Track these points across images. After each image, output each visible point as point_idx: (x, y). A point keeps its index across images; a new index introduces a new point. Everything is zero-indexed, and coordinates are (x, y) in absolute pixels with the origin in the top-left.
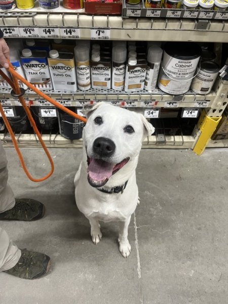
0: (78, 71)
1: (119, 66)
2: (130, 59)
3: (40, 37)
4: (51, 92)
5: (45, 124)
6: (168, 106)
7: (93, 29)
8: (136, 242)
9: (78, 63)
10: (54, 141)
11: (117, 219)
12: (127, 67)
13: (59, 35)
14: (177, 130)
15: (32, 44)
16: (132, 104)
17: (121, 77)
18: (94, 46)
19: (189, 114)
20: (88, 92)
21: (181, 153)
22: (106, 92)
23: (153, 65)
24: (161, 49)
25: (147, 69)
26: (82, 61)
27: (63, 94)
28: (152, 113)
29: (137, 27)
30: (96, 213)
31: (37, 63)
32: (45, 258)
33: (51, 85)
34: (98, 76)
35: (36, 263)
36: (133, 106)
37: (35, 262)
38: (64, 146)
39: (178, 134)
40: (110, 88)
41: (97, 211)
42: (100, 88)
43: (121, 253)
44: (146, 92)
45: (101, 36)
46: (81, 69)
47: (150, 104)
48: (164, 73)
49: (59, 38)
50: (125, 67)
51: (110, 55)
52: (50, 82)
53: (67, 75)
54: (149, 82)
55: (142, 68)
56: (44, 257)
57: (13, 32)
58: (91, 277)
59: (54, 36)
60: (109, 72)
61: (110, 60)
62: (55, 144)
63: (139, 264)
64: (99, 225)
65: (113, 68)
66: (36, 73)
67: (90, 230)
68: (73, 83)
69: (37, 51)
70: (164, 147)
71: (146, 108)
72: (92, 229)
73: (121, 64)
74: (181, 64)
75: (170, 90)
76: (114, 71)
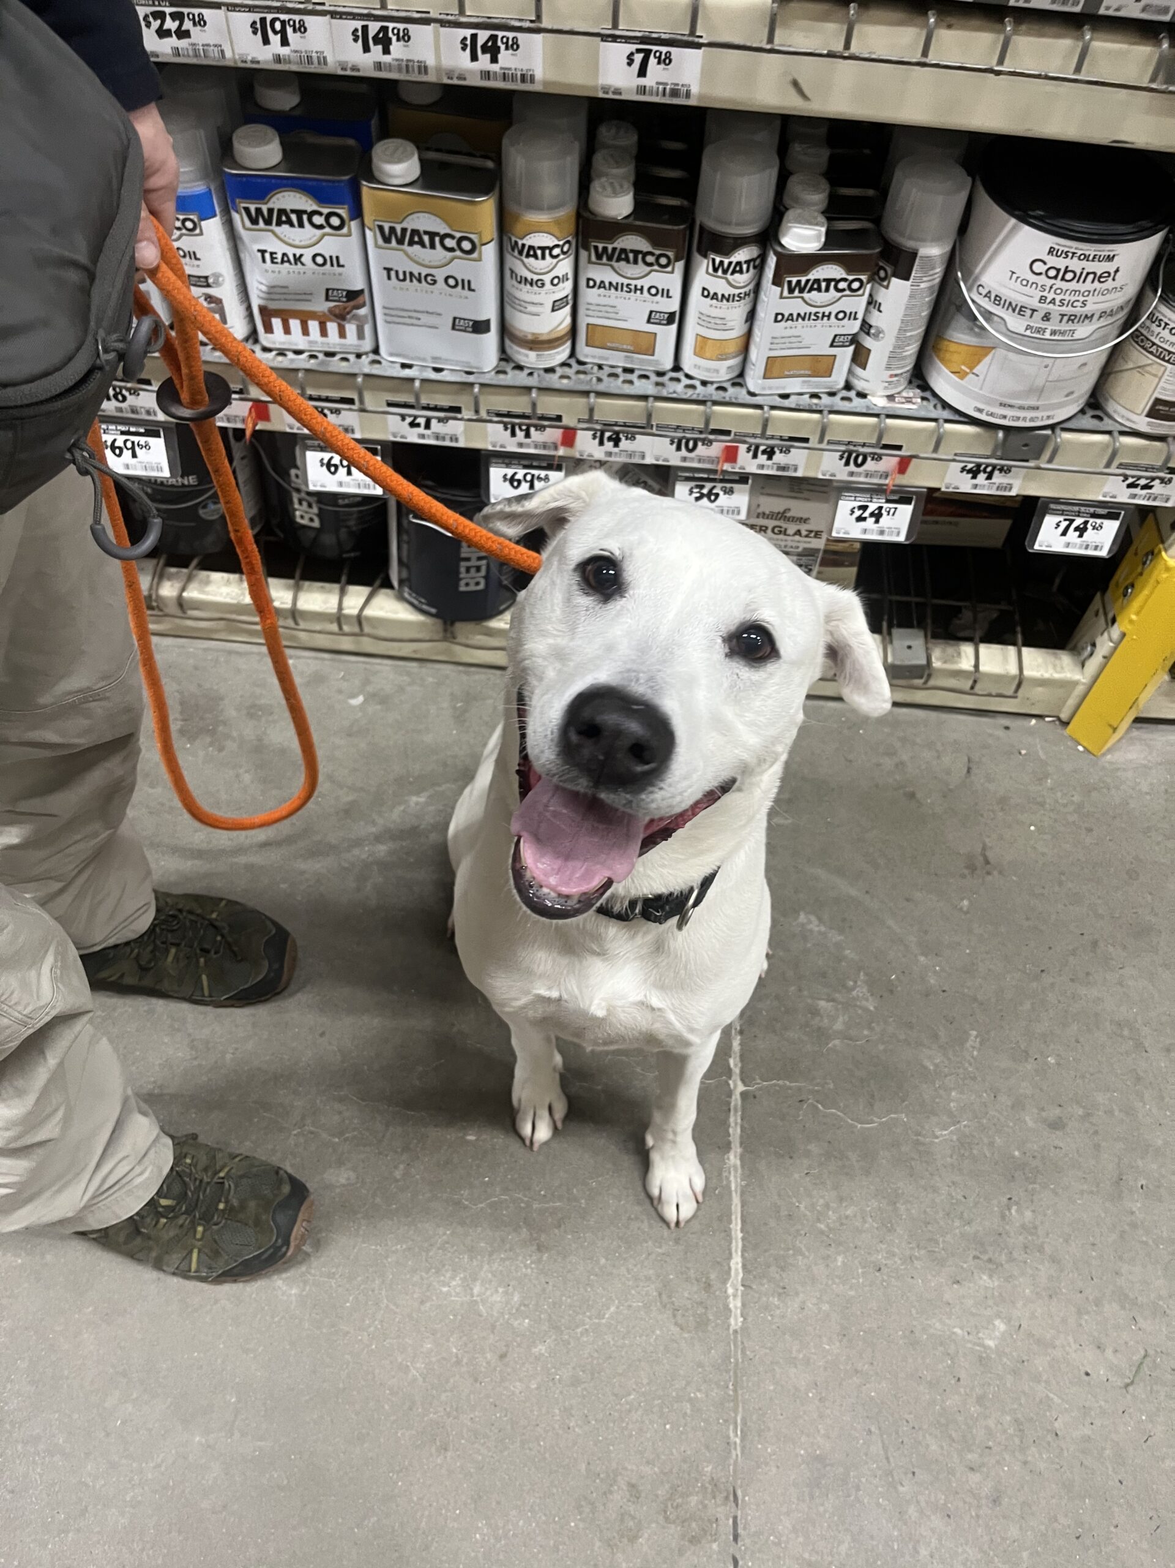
0: (514, 263)
1: (727, 253)
2: (790, 215)
3: (332, 66)
4: (365, 366)
5: (318, 531)
6: (965, 485)
7: (614, 38)
8: (733, 1158)
9: (516, 218)
10: (359, 619)
11: (651, 1039)
12: (772, 261)
13: (431, 62)
14: (995, 615)
15: (285, 101)
16: (778, 457)
17: (736, 313)
18: (606, 133)
19: (1072, 535)
20: (553, 380)
21: (1001, 733)
22: (646, 387)
23: (914, 255)
24: (960, 174)
25: (879, 278)
26: (538, 208)
27: (424, 381)
28: (877, 516)
29: (847, 45)
30: (549, 1000)
31: (308, 205)
32: (286, 1189)
33: (368, 329)
34: (613, 297)
35: (243, 1206)
36: (783, 468)
37: (235, 1202)
38: (406, 649)
39: (997, 635)
40: (668, 364)
41: (554, 994)
42: (619, 360)
43: (654, 1203)
44: (858, 404)
45: (649, 81)
46: (532, 252)
47: (870, 465)
48: (962, 306)
49: (431, 78)
50: (763, 258)
51: (689, 188)
52: (363, 311)
53: (454, 283)
54: (878, 349)
55: (849, 271)
56: (280, 1182)
57: (195, 31)
58: (497, 1298)
59: (407, 66)
60: (672, 280)
61: (686, 215)
62: (361, 634)
63: (736, 1262)
64: (558, 1059)
65: (697, 257)
66: (298, 259)
67: (512, 1076)
68: (480, 327)
69: (312, 139)
70: (920, 697)
71: (847, 488)
72: (519, 1072)
73: (739, 242)
74: (1061, 263)
75: (989, 401)
76: (703, 277)
